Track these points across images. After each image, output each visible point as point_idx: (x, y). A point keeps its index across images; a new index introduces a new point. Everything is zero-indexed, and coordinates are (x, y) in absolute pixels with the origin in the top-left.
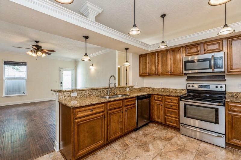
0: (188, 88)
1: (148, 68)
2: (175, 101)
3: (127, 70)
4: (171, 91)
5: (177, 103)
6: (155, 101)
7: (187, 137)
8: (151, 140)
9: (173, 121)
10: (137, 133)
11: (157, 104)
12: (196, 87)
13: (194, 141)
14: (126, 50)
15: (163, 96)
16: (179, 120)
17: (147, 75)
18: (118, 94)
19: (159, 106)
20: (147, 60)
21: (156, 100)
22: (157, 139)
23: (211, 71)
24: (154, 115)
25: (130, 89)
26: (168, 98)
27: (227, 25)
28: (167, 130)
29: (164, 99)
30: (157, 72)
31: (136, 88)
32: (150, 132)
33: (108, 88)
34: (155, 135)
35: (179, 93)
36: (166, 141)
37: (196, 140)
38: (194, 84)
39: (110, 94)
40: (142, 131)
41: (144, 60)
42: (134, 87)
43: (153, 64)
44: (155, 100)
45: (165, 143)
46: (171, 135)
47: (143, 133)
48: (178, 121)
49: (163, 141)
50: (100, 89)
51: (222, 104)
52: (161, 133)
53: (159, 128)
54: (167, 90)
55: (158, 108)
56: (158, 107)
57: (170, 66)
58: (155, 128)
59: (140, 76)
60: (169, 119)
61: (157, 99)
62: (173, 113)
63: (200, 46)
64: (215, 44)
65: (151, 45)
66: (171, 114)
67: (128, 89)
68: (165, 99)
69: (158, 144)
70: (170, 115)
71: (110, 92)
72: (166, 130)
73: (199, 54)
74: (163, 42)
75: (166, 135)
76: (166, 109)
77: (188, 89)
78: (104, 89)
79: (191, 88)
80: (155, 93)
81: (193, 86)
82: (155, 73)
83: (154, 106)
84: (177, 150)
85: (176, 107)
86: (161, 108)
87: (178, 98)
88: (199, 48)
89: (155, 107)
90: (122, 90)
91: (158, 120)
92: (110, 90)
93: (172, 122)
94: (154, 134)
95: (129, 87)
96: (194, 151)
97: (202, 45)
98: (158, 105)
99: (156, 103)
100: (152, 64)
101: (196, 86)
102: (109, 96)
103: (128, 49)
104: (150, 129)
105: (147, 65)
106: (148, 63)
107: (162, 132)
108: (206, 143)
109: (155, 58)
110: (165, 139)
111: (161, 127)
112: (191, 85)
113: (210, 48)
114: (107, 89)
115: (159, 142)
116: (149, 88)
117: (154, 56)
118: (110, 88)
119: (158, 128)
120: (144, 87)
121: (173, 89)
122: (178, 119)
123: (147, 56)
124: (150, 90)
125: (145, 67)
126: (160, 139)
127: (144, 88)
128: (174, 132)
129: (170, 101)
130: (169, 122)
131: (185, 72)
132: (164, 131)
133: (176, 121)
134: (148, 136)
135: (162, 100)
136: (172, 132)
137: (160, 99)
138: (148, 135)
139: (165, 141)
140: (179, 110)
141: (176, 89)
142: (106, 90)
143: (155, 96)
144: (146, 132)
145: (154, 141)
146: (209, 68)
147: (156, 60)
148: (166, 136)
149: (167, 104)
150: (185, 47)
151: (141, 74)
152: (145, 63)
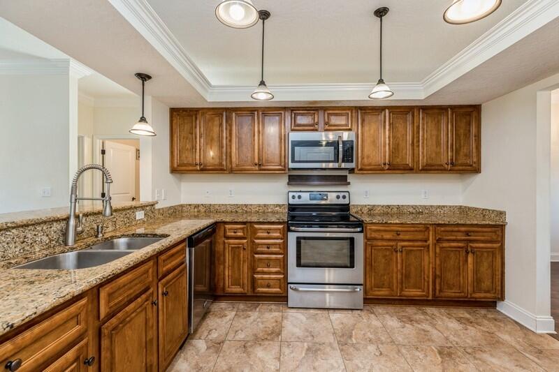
0: (292, 201)
1: (198, 150)
2: (277, 234)
3: (103, 152)
4: (253, 210)
5: (282, 239)
6: (226, 241)
7: (302, 311)
8: (239, 358)
9: (272, 283)
10: (189, 353)
11: (232, 248)
12: (305, 198)
13: (317, 314)
14: (141, 81)
15: (249, 225)
16: (286, 277)
17: (197, 170)
18: (112, 237)
19: (237, 253)
20: (196, 127)
21: (228, 238)
22: (251, 346)
23: (336, 165)
24: (224, 279)
25: (145, 214)
26: (261, 229)
27: (383, 80)
28: (258, 309)
29: (250, 233)
30: (224, 163)
31: (163, 209)
32: (224, 331)
33: (67, 219)
34: (241, 336)
35: (273, 213)
36: (272, 340)
37: (319, 312)
38: (301, 192)
39: (75, 241)
40: (200, 338)
41: (187, 127)
42: (157, 207)
43: (216, 139)
44: (225, 237)
45: (274, 347)
46: (272, 318)
47: (206, 342)
48: (282, 281)
49: (267, 343)
50: (22, 226)
51: (359, 229)
52: (251, 323)
53: (238, 309)
54: (244, 208)
55: (235, 257)
56: (234, 253)
57: (259, 149)
58: (231, 315)
59: (174, 170)
60: (262, 279)
61: (233, 234)
62: (272, 263)
63: (318, 114)
64: (341, 115)
65: (214, 87)
66: (268, 266)
67: (140, 215)
68: (255, 231)
69: (262, 361)
70: (266, 269)
71: (77, 234)
72: (256, 308)
73: (317, 130)
74: (262, 83)
75: (262, 323)
76: (256, 256)
77: (290, 203)
78: (45, 222)
79: (296, 201)
80: (228, 220)
81: (299, 197)
82: (221, 164)
83: (224, 256)
84: (306, 354)
85: (280, 248)
86: (242, 255)
87: (282, 226)
88: (316, 116)
89: (228, 257)
90: (120, 218)
91: (237, 289)
92: (76, 227)
93: (268, 286)
94: (236, 331)
95: (143, 207)
96: (331, 339)
97: (321, 113)
98: (235, 249)
99: (229, 244)
100: (212, 140)
101: (305, 196)
102: (72, 249)
103: (149, 77)
104: (218, 321)
105: (196, 142)
106: (200, 137)
107: (252, 318)
108: (337, 311)
109: (221, 125)
110: (269, 334)
111: (242, 306)
112: (296, 195)
113: (335, 120)
114: (58, 220)
115: (259, 352)
116: (197, 206)
117: (217, 118)
118: (77, 217)
119: (235, 309)
120: (182, 203)
121: (259, 206)
122: (283, 274)
123: (196, 115)
124: (199, 211)
125: (188, 146)
126: (258, 340)
127: (182, 206)
128: (273, 307)
129: (265, 235)
130: (262, 287)
131: (291, 165)
132: (254, 315)
133: (279, 280)
134: (225, 346)
135: (246, 236)
136: (271, 310)
137: (240, 234)
138: (223, 342)
139: (271, 342)
140: (285, 254)
141: (265, 205)
142: (56, 226)
143: (227, 226)
144: (214, 335)
145: (249, 355)
146: (333, 159)
147: (222, 131)
148: (266, 327)
149: (259, 244)
150: (292, 110)
151: (175, 166)
152: (192, 134)
